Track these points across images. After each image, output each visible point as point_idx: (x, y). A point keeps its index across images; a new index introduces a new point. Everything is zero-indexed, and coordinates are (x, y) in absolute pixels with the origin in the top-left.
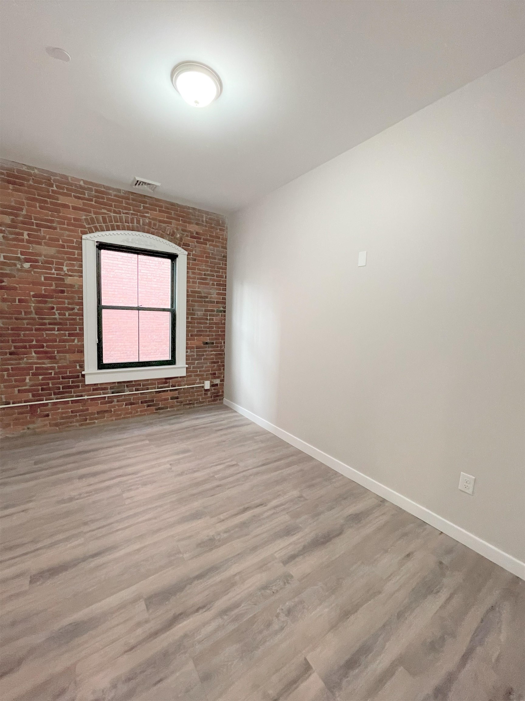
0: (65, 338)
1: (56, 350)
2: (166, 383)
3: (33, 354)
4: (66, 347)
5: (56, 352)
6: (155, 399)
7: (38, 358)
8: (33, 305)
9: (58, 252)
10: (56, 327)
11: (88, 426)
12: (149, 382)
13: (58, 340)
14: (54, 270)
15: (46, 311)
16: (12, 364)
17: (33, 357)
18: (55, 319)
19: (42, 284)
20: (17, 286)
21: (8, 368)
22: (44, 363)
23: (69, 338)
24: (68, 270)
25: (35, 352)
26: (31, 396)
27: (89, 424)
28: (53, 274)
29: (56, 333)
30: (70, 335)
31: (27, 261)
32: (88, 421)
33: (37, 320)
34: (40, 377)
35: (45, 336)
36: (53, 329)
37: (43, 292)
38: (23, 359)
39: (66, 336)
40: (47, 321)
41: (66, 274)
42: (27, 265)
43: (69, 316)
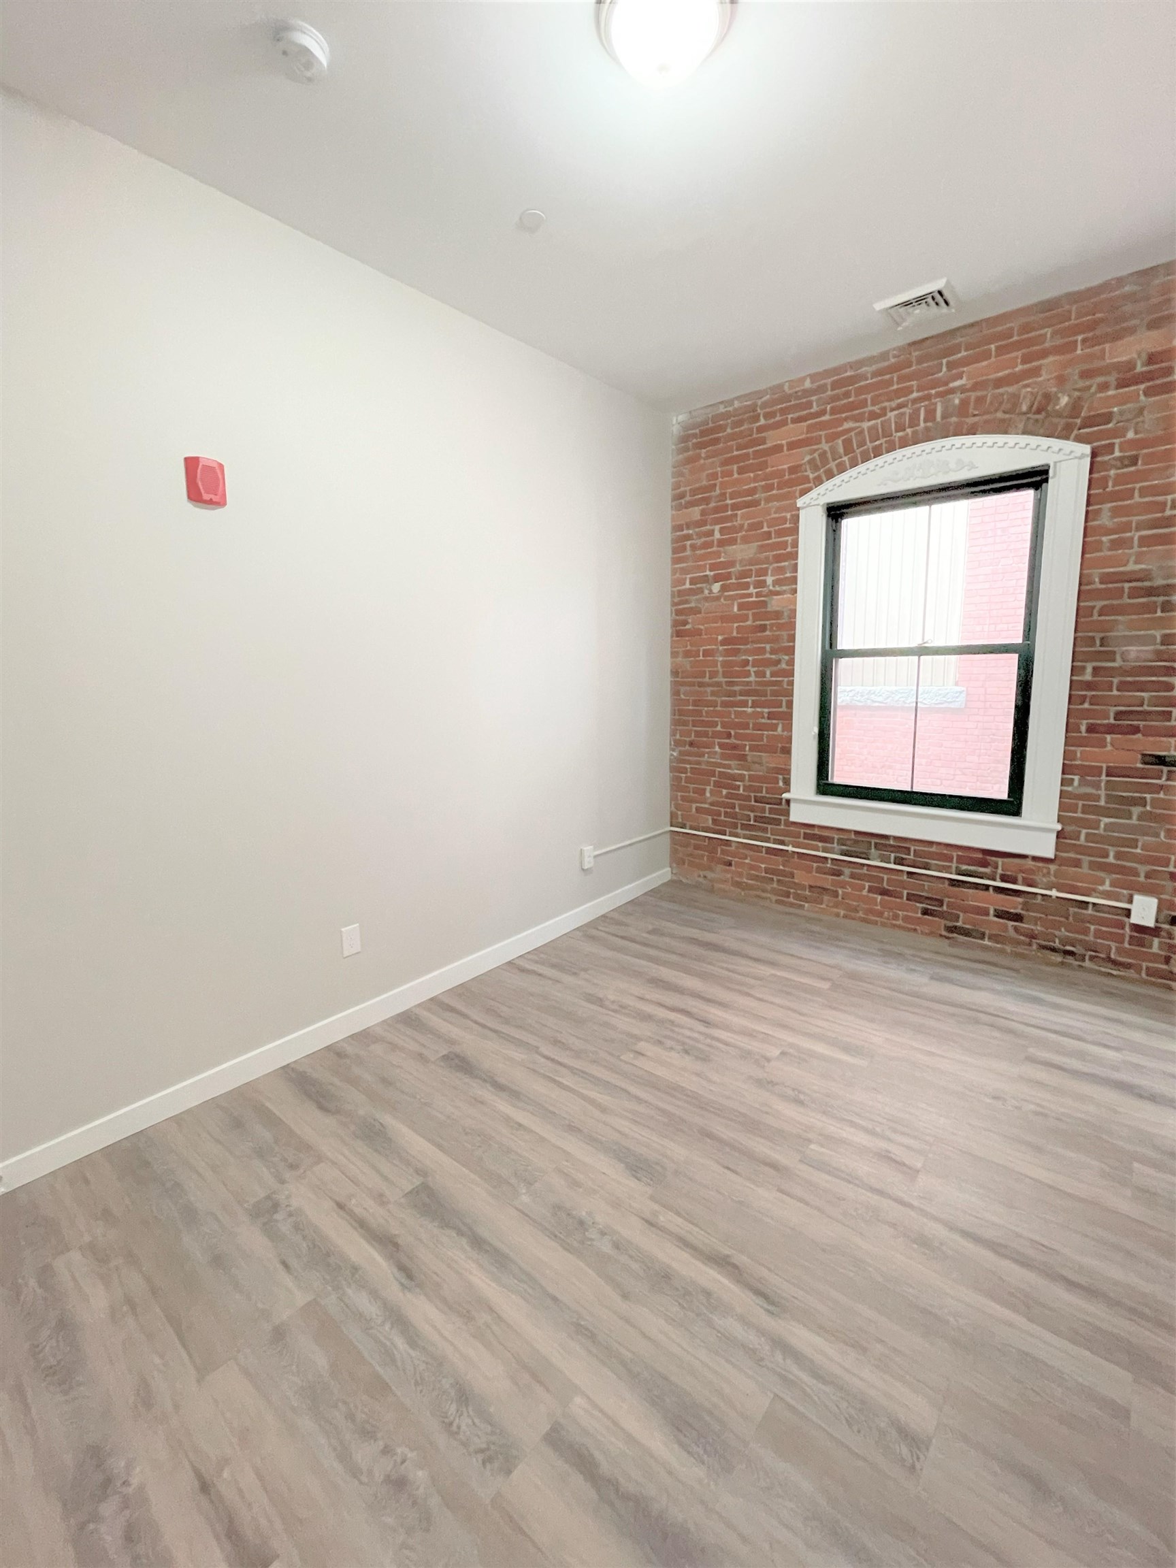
0: (763, 721)
1: (747, 743)
2: (985, 864)
3: (717, 749)
4: (762, 740)
5: (747, 748)
6: (946, 900)
7: (723, 756)
8: (721, 659)
9: (762, 548)
10: (750, 699)
11: (791, 910)
12: (934, 849)
13: (751, 726)
14: (752, 587)
15: (737, 669)
16: (689, 762)
17: (716, 752)
18: (748, 683)
19: (736, 618)
20: (702, 627)
21: (686, 768)
22: (729, 767)
23: (769, 721)
24: (775, 583)
25: (721, 746)
26: (710, 822)
27: (792, 905)
28: (750, 595)
29: (749, 710)
30: (771, 716)
31: (717, 579)
32: (791, 900)
33: (724, 686)
34: (724, 792)
35: (733, 717)
36: (745, 704)
37: (735, 634)
38: (702, 755)
39: (763, 717)
40: (737, 688)
41: (770, 591)
42: (716, 587)
43: (771, 677)
